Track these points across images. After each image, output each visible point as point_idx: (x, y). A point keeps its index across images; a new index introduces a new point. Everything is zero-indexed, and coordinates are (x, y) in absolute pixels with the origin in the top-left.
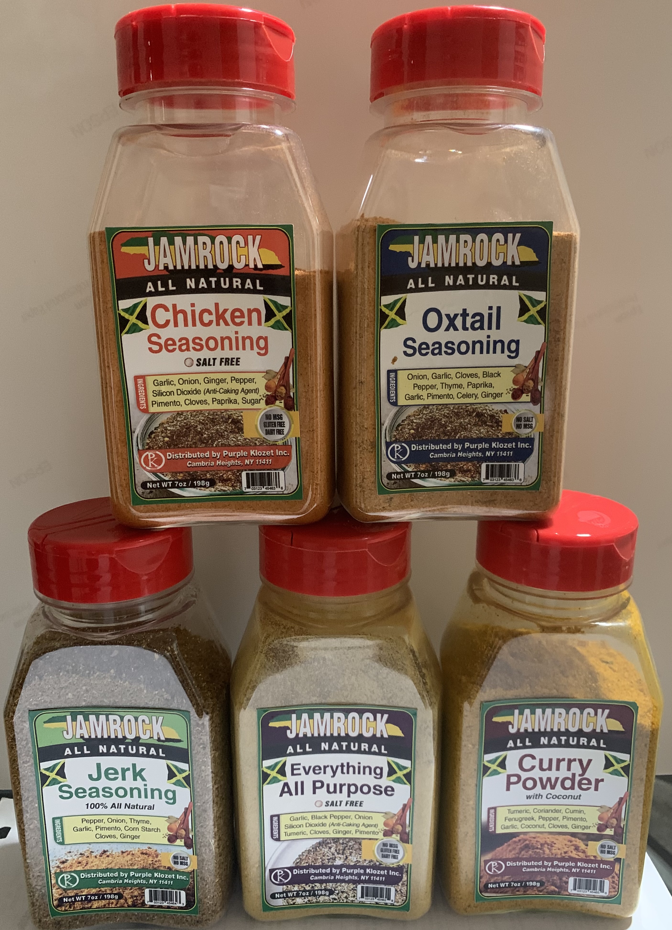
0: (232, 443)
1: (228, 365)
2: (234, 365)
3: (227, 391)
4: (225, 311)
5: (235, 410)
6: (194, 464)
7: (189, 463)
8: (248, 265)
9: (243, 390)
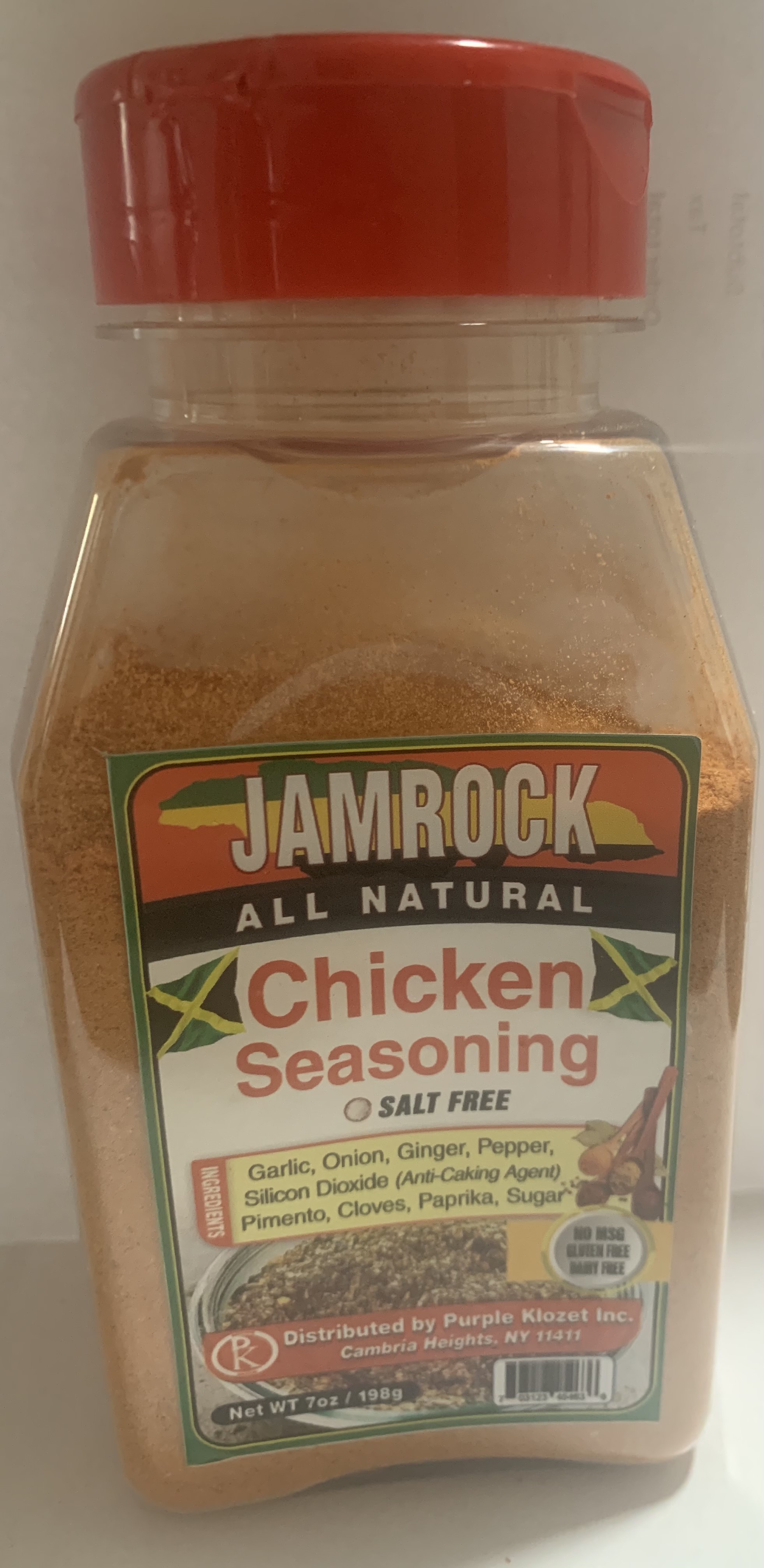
0: (470, 1296)
1: (474, 1108)
2: (490, 1108)
3: (466, 1175)
4: (474, 969)
5: (484, 1219)
6: (361, 1352)
7: (347, 1352)
8: (552, 846)
9: (512, 1171)
